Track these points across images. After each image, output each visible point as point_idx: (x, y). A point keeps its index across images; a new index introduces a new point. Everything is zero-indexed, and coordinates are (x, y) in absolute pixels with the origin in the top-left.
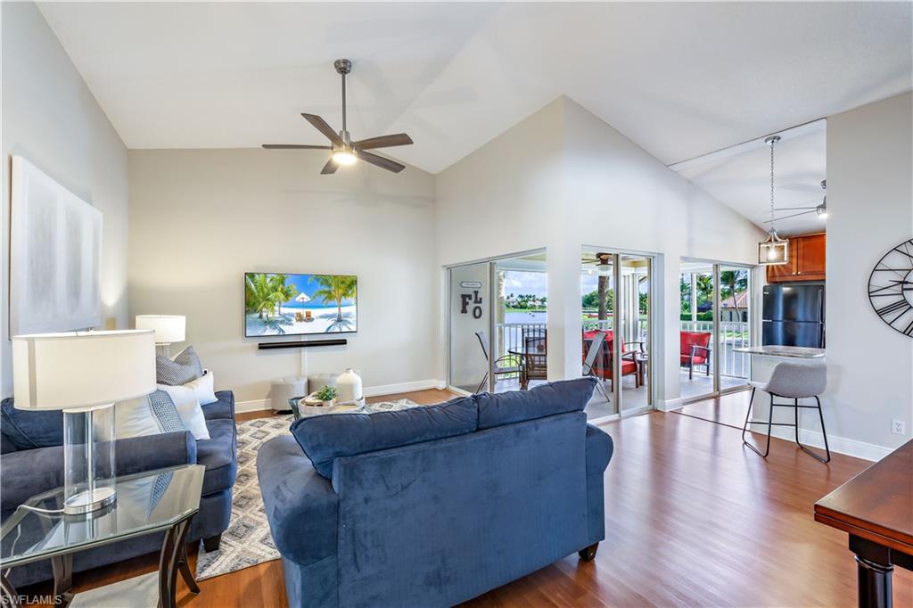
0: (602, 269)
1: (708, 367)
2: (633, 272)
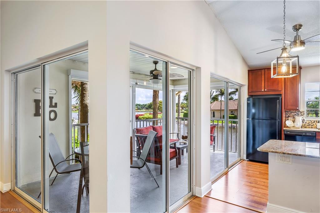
0: (154, 83)
1: (214, 146)
2: (173, 89)
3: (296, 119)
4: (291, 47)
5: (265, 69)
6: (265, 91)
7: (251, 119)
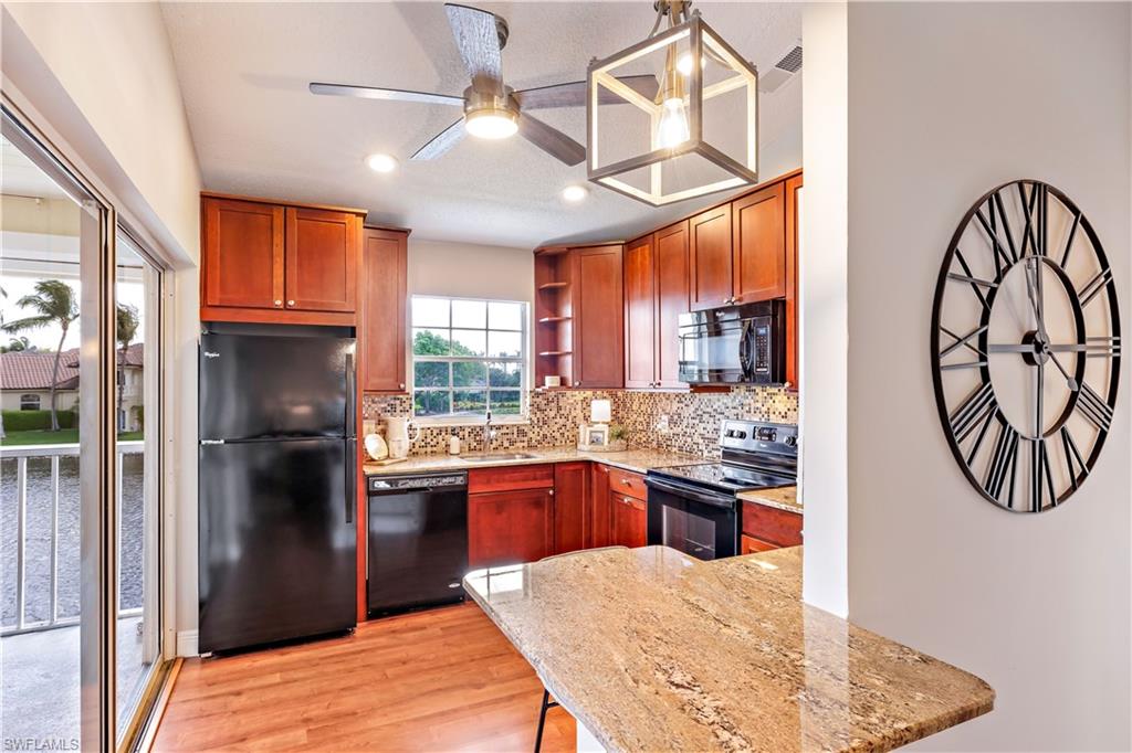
3: (391, 425)
4: (469, 108)
5: (288, 209)
6: (286, 308)
7: (222, 442)
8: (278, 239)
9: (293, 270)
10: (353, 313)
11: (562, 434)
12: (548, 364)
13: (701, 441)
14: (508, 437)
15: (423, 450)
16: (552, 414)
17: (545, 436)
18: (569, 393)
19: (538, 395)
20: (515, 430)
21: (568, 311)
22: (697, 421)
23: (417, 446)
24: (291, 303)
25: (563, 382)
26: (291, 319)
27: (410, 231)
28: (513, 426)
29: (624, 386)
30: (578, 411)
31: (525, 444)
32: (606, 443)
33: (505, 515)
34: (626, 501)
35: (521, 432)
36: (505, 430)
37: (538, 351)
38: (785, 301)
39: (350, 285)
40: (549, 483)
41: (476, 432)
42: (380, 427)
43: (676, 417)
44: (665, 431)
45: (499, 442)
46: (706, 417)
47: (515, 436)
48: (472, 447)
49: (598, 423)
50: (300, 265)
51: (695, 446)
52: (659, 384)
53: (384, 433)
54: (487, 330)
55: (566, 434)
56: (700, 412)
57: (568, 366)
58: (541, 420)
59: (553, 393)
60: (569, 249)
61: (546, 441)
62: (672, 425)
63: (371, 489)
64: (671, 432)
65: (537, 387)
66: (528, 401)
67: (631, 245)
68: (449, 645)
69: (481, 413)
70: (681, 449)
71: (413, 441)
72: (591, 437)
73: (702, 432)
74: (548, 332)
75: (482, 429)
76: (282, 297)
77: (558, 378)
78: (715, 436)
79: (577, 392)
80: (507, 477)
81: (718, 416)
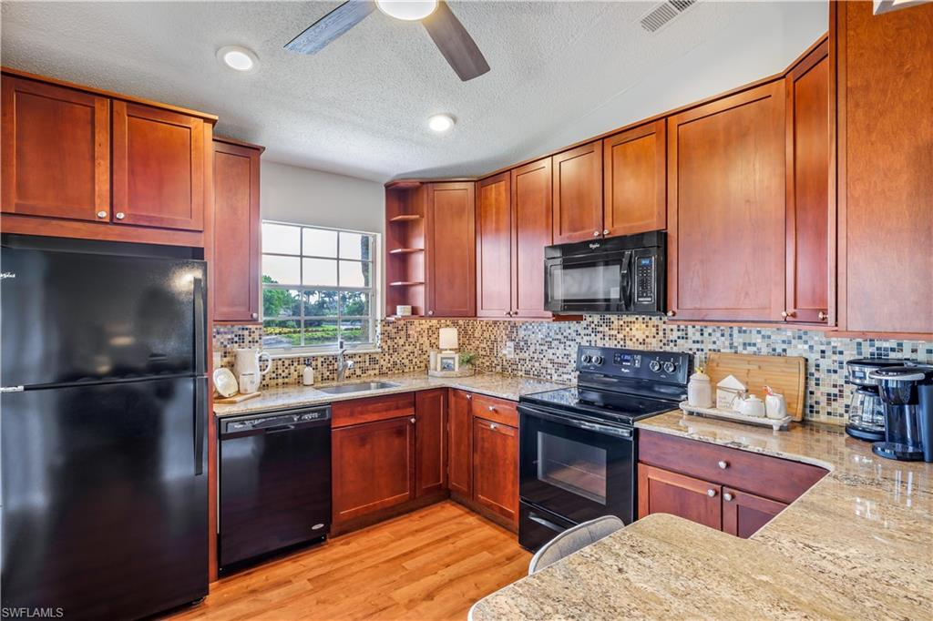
3: (239, 357)
5: (115, 102)
6: (113, 220)
7: (21, 388)
8: (102, 137)
9: (123, 177)
10: (201, 232)
11: (411, 361)
12: (399, 295)
13: (550, 366)
14: (361, 365)
15: (275, 382)
16: (401, 342)
17: (395, 363)
18: (416, 322)
19: (388, 323)
20: (367, 357)
21: (419, 243)
22: (546, 348)
23: (267, 378)
24: (121, 216)
25: (414, 311)
26: (120, 235)
27: (264, 148)
28: (365, 354)
29: (476, 316)
30: (425, 339)
31: (377, 372)
32: (457, 369)
33: (368, 447)
34: (492, 427)
35: (373, 360)
36: (357, 359)
37: (389, 280)
38: (666, 234)
39: (197, 200)
40: (411, 411)
41: (330, 361)
42: (226, 360)
43: (522, 343)
44: (509, 357)
45: (352, 371)
46: (555, 343)
47: (367, 364)
48: (325, 377)
49: (446, 350)
50: (132, 172)
51: (543, 371)
52: (516, 313)
53: (231, 366)
54: (338, 259)
55: (414, 360)
56: (549, 339)
57: (420, 296)
58: (391, 347)
59: (402, 322)
60: (422, 183)
61: (398, 369)
62: (518, 351)
63: (223, 432)
64: (517, 357)
65: (387, 316)
66: (379, 329)
67: (482, 182)
68: (324, 602)
69: (334, 341)
70: (527, 373)
71: (264, 373)
72: (442, 363)
73: (551, 357)
74: (399, 264)
75: (335, 358)
76: (108, 208)
77: (409, 307)
78: (565, 361)
79: (424, 321)
80: (370, 407)
81: (568, 343)
